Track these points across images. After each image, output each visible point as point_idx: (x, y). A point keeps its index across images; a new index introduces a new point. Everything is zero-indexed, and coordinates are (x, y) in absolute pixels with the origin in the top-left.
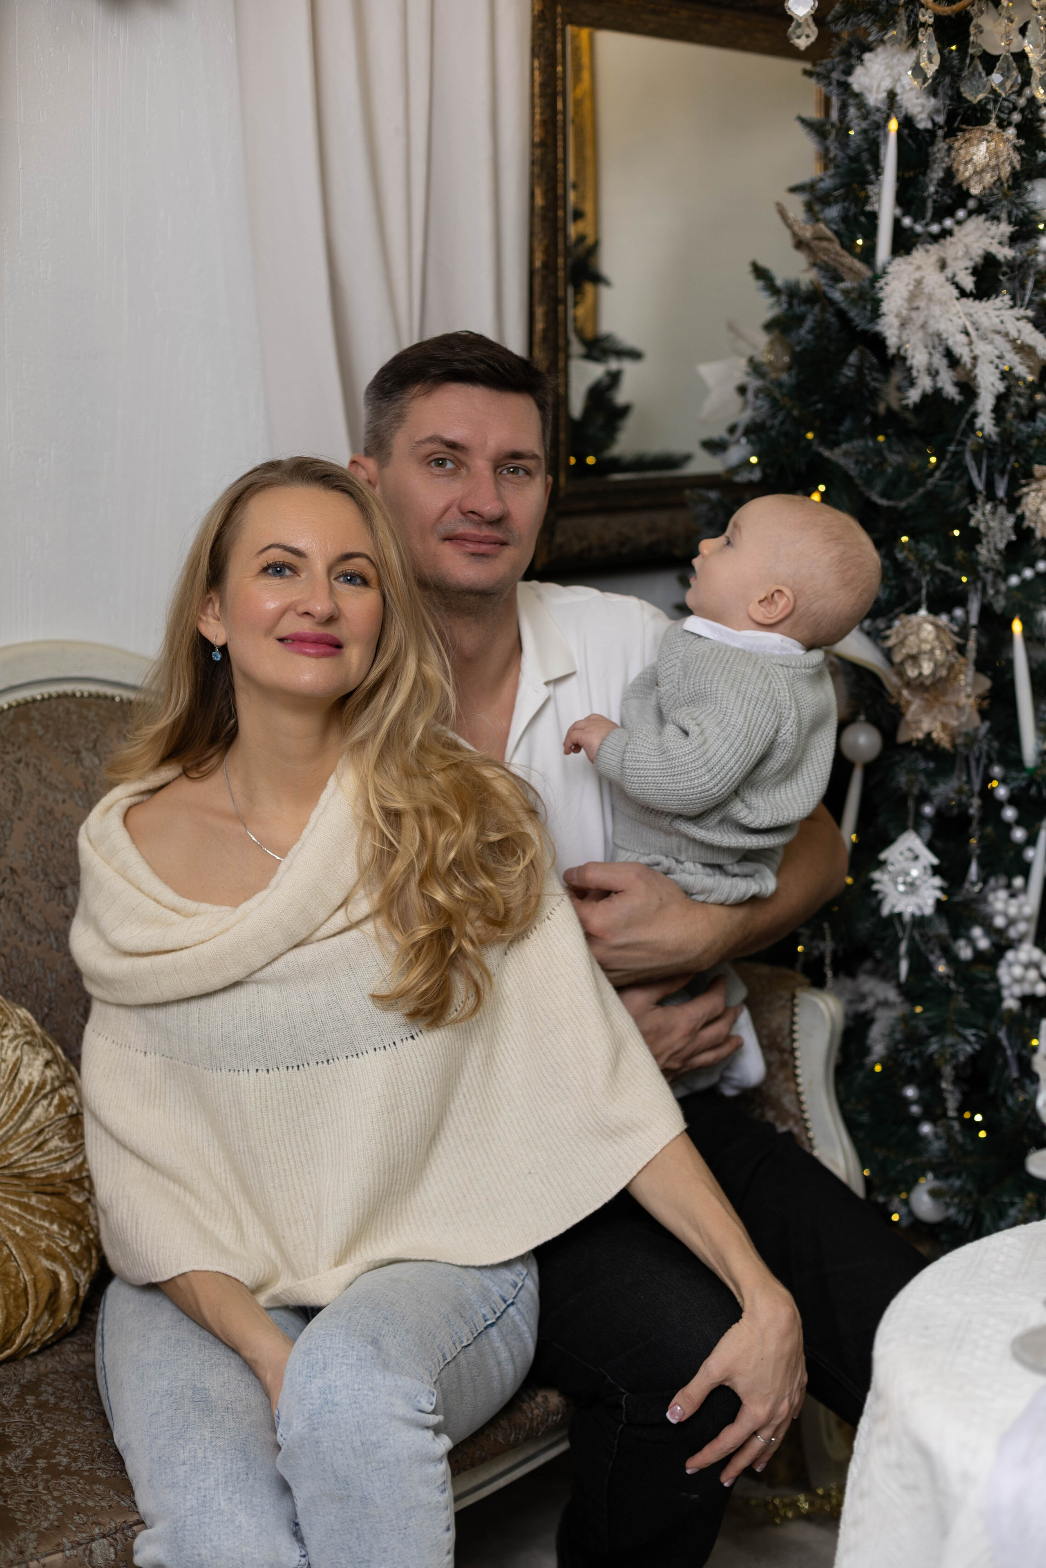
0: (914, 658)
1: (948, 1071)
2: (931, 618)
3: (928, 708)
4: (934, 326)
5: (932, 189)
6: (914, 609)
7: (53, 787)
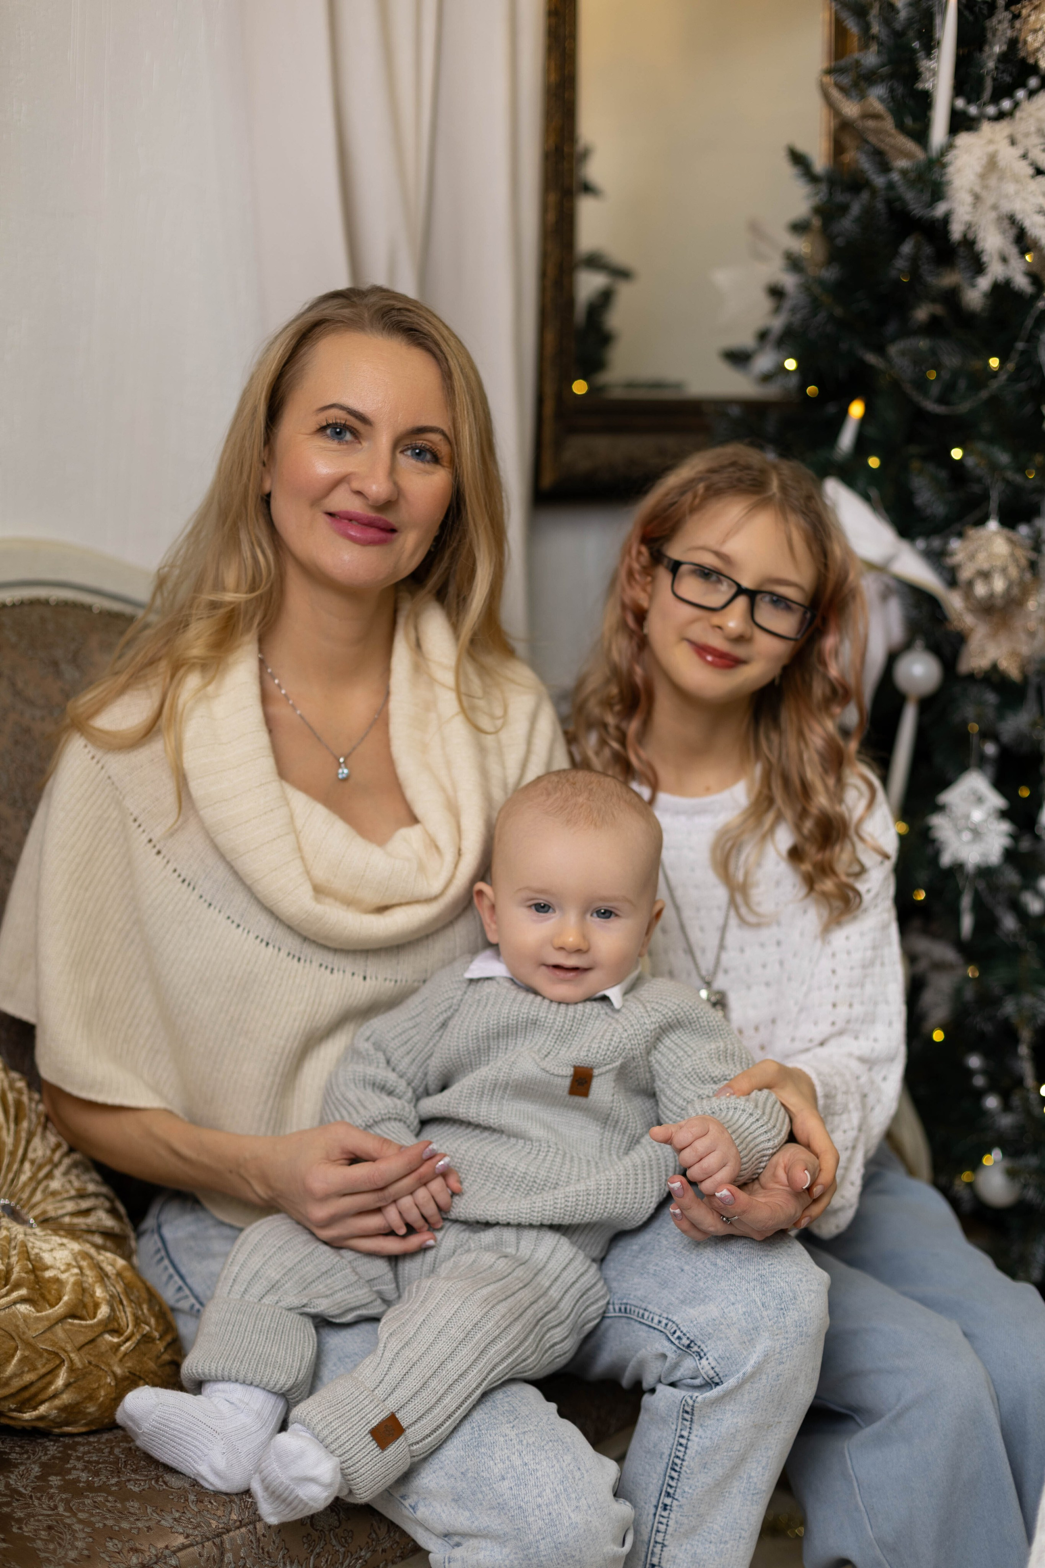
0: (985, 575)
1: (1026, 1034)
2: (1006, 531)
3: (993, 635)
4: (1006, 207)
5: (991, 64)
6: (981, 522)
7: (30, 703)
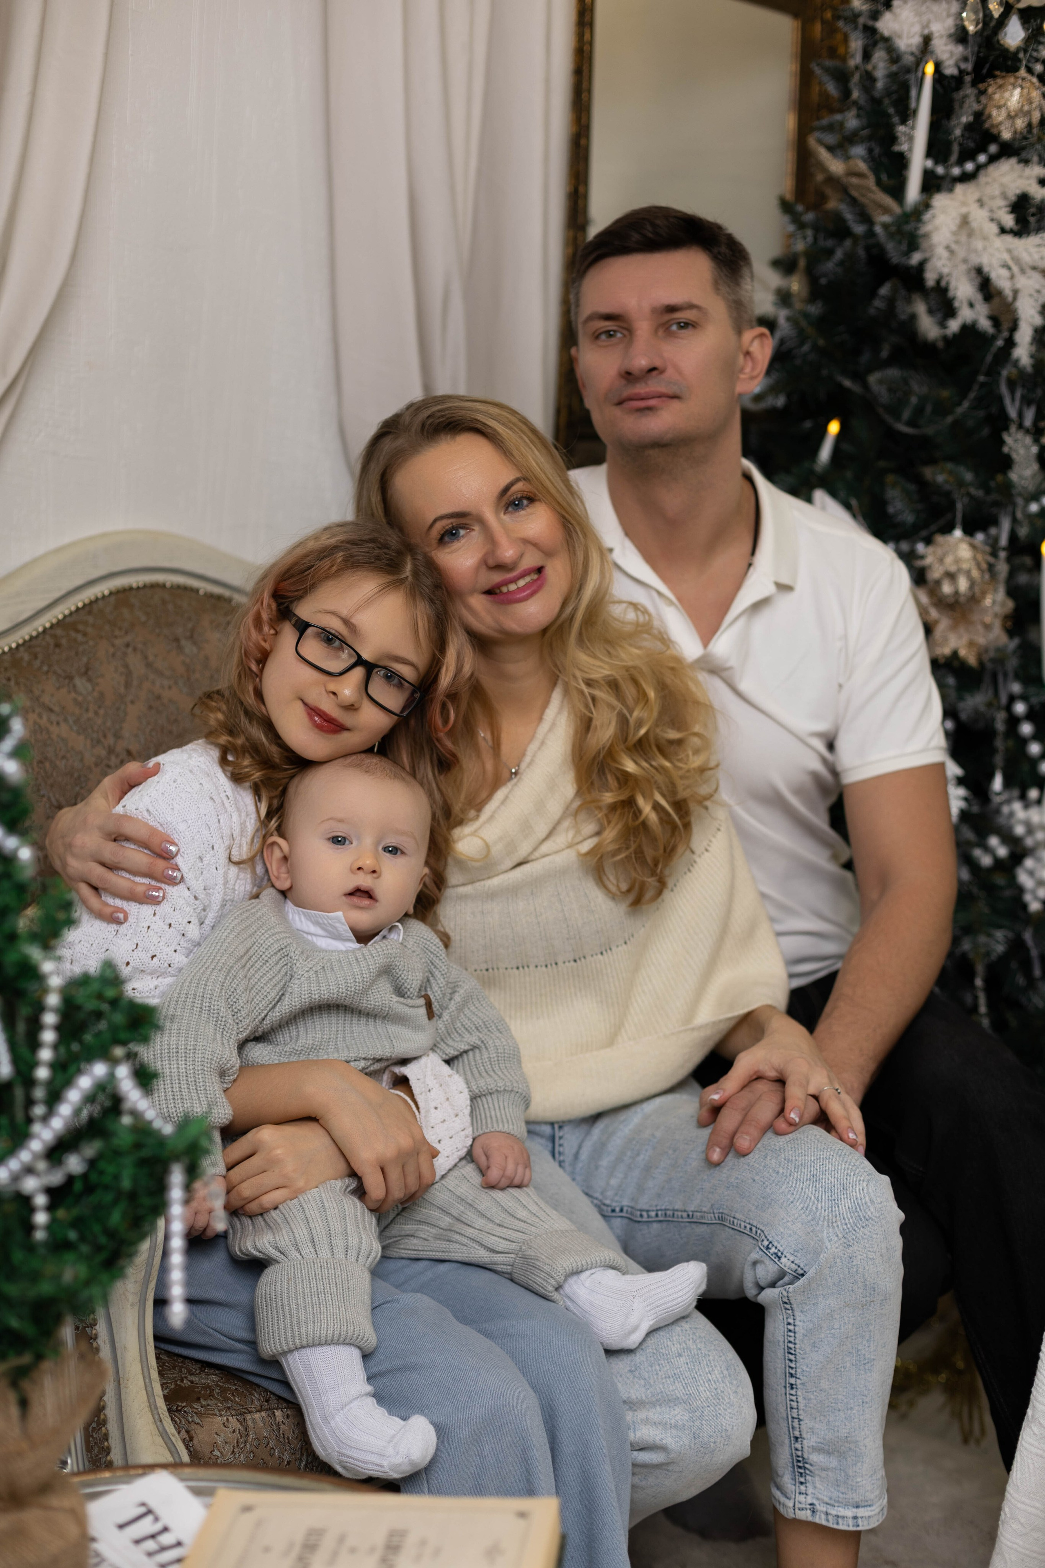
0: (951, 576)
1: (980, 969)
2: (968, 538)
3: (954, 627)
4: (975, 260)
5: (958, 132)
6: (948, 529)
